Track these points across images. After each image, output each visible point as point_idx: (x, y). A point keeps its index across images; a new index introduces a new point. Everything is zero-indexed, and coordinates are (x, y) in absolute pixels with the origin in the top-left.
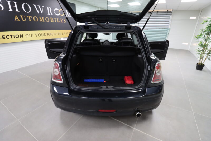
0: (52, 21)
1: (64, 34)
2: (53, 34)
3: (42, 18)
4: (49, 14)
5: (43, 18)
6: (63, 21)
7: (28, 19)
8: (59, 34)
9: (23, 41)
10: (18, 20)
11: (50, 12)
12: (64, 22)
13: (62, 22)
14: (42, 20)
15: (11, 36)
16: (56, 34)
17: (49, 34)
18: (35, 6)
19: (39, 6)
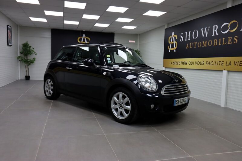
0: (216, 43)
1: (230, 64)
2: (212, 63)
3: (205, 43)
4: (214, 35)
5: (206, 41)
6: (233, 40)
7: (194, 45)
8: (221, 63)
9: (186, 69)
10: (188, 48)
11: (215, 31)
12: (233, 42)
13: (230, 42)
14: (204, 45)
15: (181, 62)
16: (216, 64)
17: (208, 63)
18: (202, 29)
19: (205, 28)
